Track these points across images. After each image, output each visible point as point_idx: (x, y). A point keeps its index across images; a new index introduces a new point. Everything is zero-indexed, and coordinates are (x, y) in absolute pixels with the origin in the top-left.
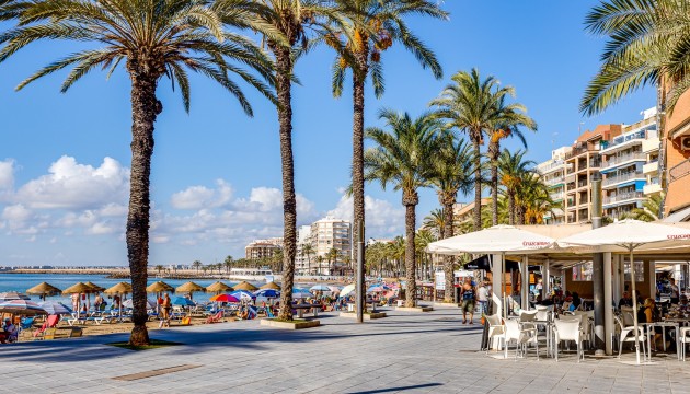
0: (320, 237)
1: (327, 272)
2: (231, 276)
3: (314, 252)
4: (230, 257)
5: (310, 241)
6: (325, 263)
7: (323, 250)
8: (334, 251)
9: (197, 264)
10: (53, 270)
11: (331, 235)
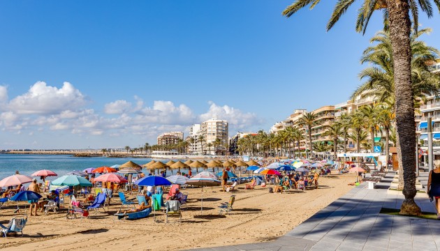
0: (209, 131)
1: (213, 153)
2: (152, 156)
3: (205, 141)
4: (147, 144)
5: (201, 134)
6: (212, 148)
7: (211, 139)
8: (218, 140)
9: (127, 148)
10: (33, 152)
11: (215, 130)
